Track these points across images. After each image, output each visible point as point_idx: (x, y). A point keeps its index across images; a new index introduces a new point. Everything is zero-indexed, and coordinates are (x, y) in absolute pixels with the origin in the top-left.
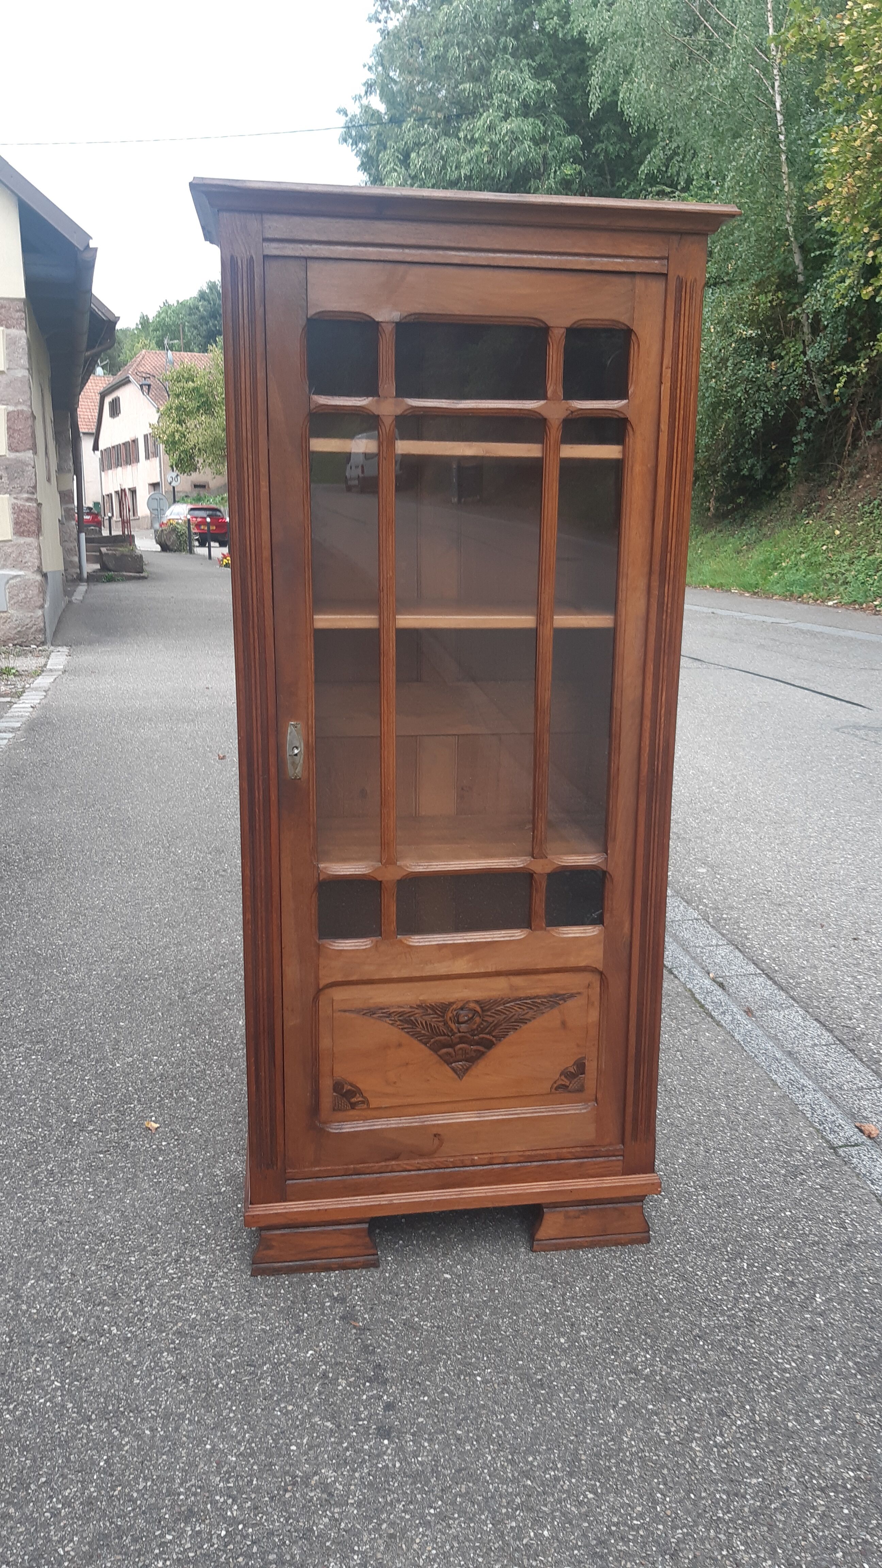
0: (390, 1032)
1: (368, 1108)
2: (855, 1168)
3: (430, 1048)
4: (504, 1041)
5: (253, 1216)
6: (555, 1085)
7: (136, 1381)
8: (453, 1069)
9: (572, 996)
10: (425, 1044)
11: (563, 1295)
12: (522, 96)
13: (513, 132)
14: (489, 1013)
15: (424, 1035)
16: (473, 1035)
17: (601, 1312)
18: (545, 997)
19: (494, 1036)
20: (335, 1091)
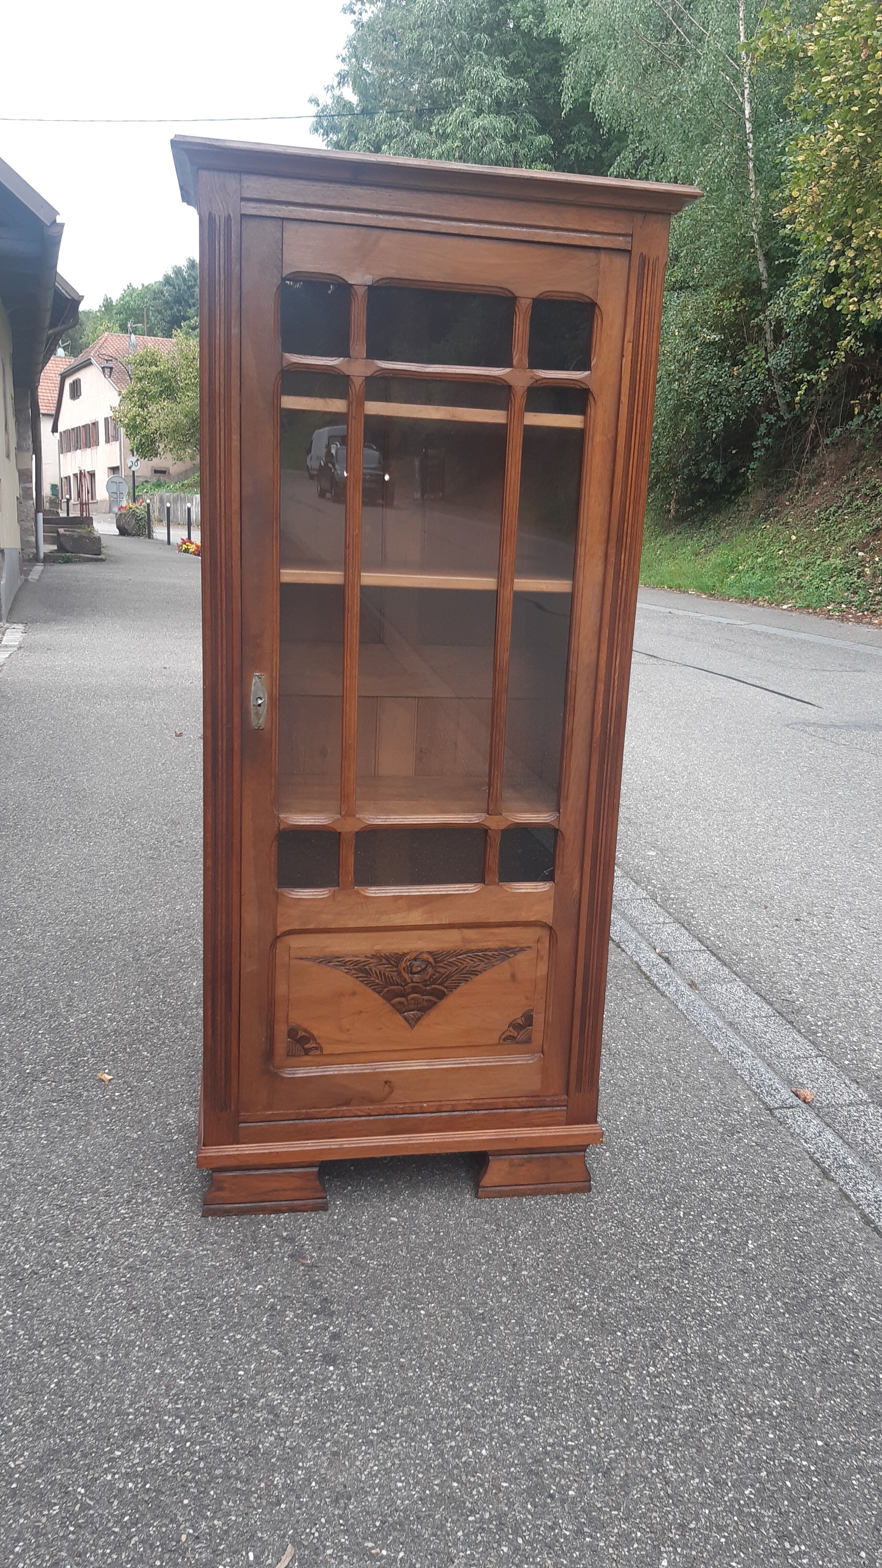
0: (344, 980)
1: (322, 1054)
2: (789, 1128)
3: (383, 997)
4: (456, 991)
5: (206, 1157)
6: (504, 1036)
7: (87, 1311)
8: (405, 1018)
9: (522, 949)
10: (379, 993)
11: (506, 1238)
12: (495, 92)
13: (484, 129)
14: (441, 965)
15: (378, 984)
16: (426, 986)
17: (542, 1254)
18: (496, 951)
19: (445, 987)
20: (289, 1037)
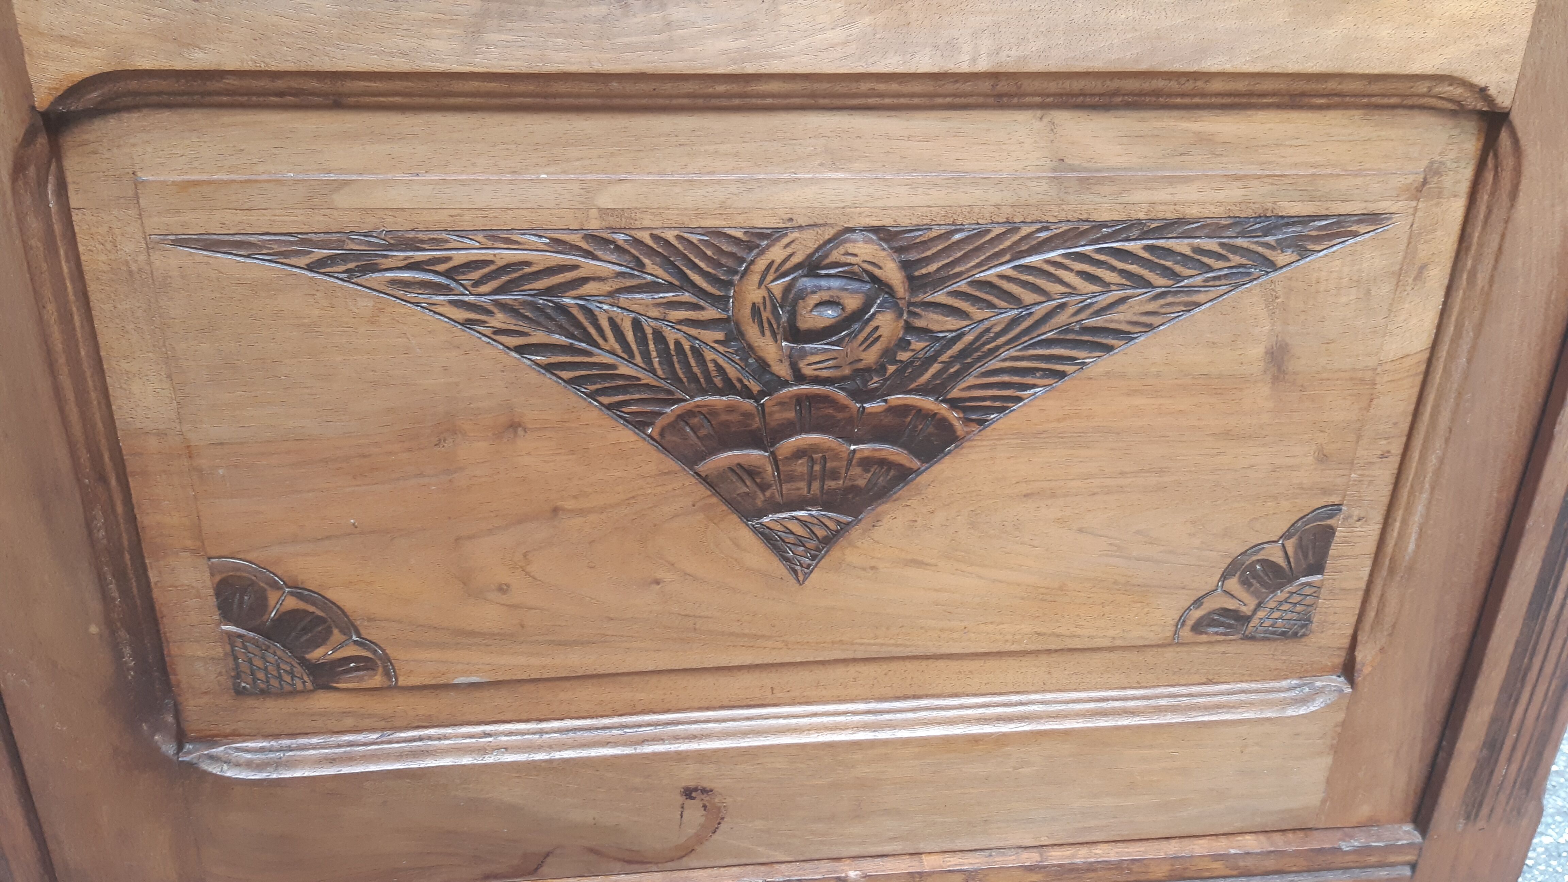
1: (392, 688)
3: (661, 443)
4: (1001, 424)
6: (1197, 614)
8: (768, 537)
10: (639, 423)
14: (940, 296)
15: (632, 384)
16: (863, 395)
18: (1213, 229)
19: (954, 404)
20: (227, 613)
